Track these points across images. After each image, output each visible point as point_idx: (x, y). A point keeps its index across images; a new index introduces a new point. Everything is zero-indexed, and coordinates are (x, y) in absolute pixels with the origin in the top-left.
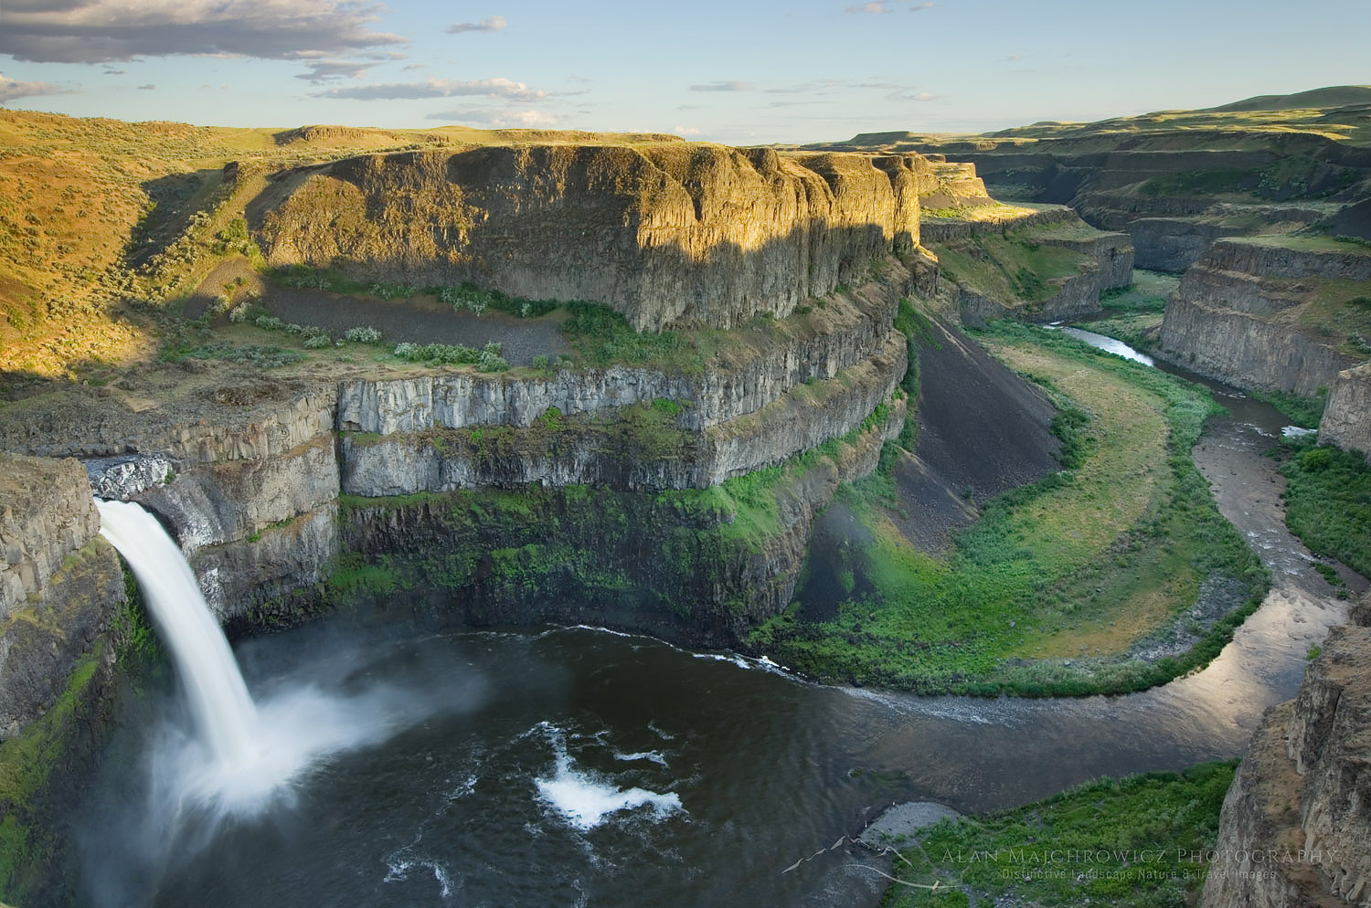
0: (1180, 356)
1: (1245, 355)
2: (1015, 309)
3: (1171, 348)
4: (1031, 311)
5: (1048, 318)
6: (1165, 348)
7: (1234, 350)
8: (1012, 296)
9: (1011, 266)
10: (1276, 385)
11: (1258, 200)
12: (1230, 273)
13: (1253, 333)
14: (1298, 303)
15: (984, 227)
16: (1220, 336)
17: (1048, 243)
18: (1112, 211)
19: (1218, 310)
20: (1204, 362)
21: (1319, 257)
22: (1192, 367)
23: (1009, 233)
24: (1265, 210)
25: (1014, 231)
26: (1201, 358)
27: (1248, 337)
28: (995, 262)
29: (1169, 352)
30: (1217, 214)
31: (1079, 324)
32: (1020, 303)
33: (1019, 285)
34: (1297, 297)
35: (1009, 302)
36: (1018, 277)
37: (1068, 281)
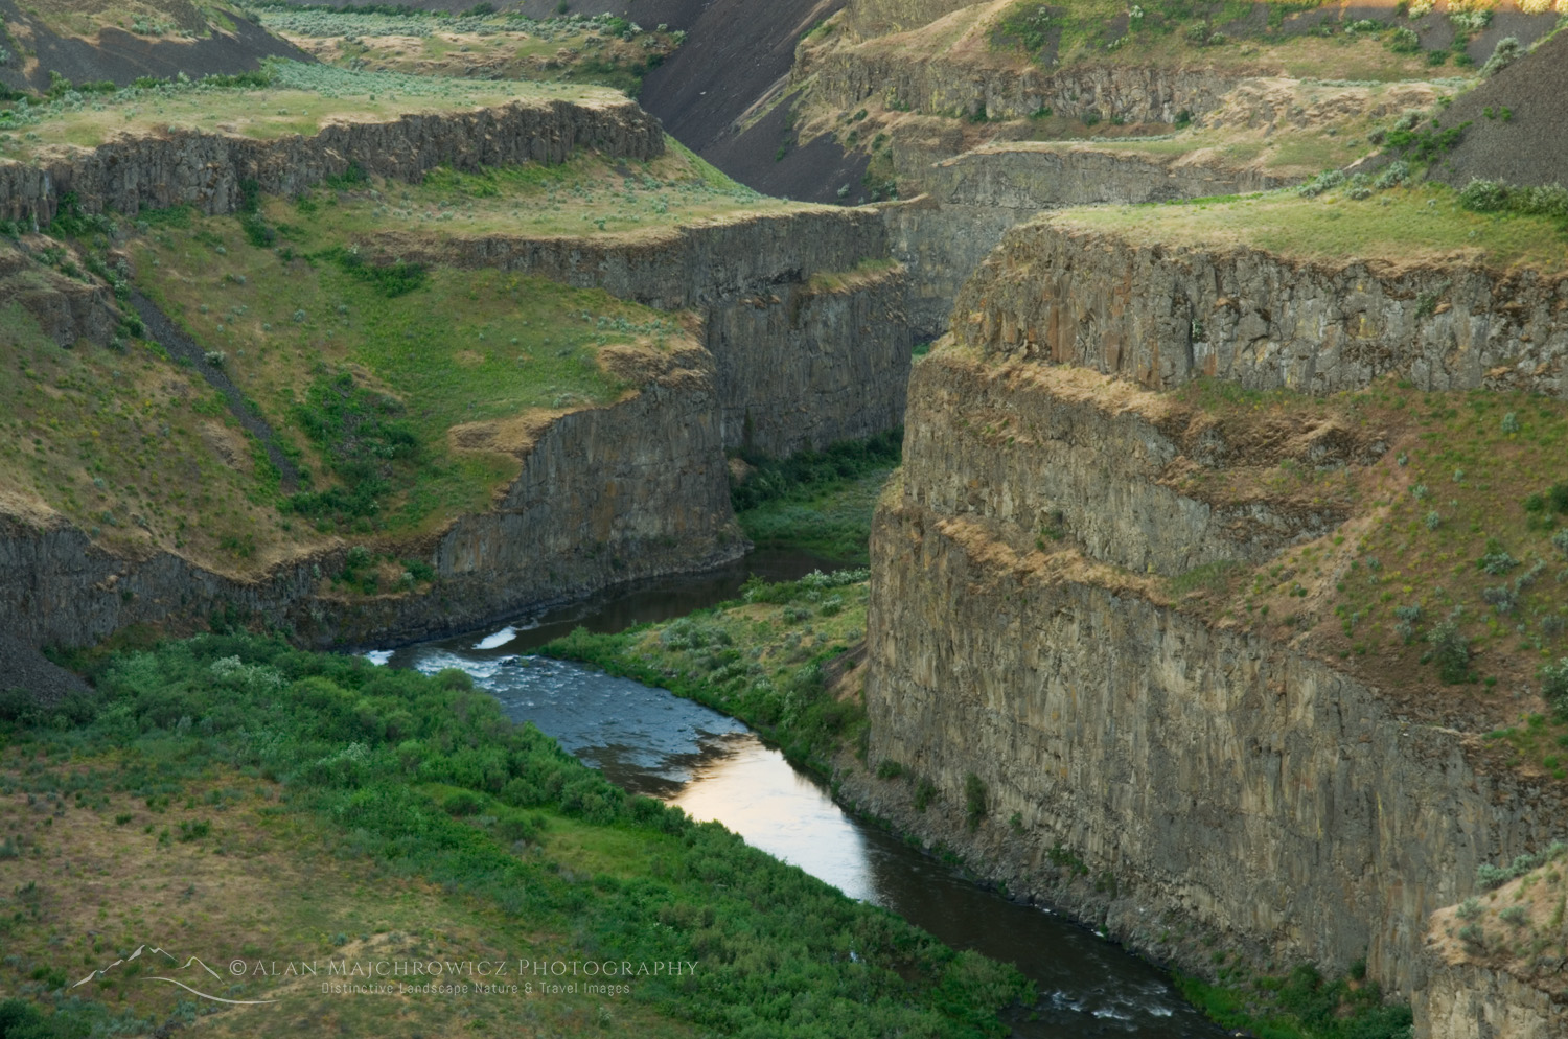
0: (929, 795)
1: (1163, 790)
2: (279, 582)
3: (900, 754)
4: (374, 583)
5: (459, 613)
6: (878, 756)
7: (1117, 766)
8: (263, 517)
9: (273, 367)
10: (1297, 940)
13: (1171, 675)
14: (1333, 516)
15: (131, 181)
16: (1056, 694)
17: (479, 254)
19: (1037, 562)
20: (1017, 822)
22: (975, 850)
23: (278, 211)
24: (1416, 98)
25: (299, 200)
26: (1008, 804)
27: (1158, 693)
28: (181, 347)
29: (891, 772)
30: (1250, 122)
31: (581, 638)
32: (302, 551)
33: (313, 461)
34: (1333, 482)
35: (242, 547)
36: (306, 421)
37: (541, 433)
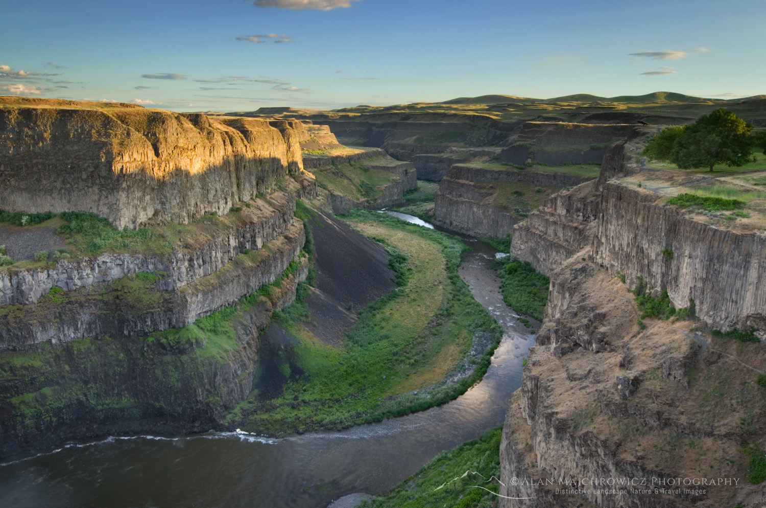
0: (445, 223)
1: (474, 220)
2: (362, 203)
3: (441, 219)
4: (370, 203)
5: (379, 207)
6: (438, 219)
7: (469, 219)
8: (359, 196)
9: (356, 180)
10: (489, 234)
11: (467, 146)
12: (460, 181)
13: (475, 210)
14: (491, 194)
15: (338, 159)
16: (461, 212)
17: (374, 167)
18: (403, 151)
19: (458, 199)
20: (456, 225)
21: (496, 172)
22: (451, 228)
23: (352, 163)
24: (471, 150)
25: (355, 161)
26: (455, 223)
27: (473, 211)
28: (347, 178)
29: (440, 221)
30: (451, 153)
31: (395, 209)
32: (364, 200)
33: (362, 190)
34: (491, 191)
35: (358, 199)
36: (361, 186)
37: (386, 187)
